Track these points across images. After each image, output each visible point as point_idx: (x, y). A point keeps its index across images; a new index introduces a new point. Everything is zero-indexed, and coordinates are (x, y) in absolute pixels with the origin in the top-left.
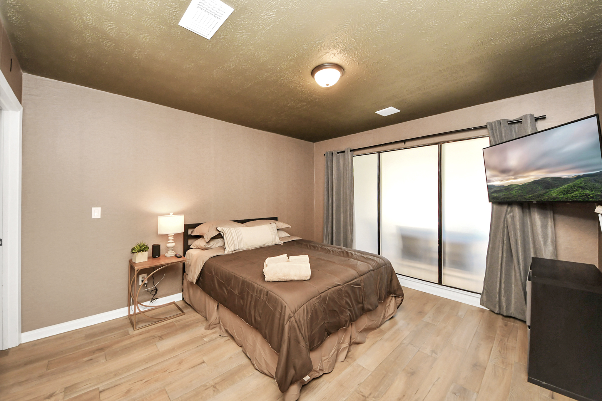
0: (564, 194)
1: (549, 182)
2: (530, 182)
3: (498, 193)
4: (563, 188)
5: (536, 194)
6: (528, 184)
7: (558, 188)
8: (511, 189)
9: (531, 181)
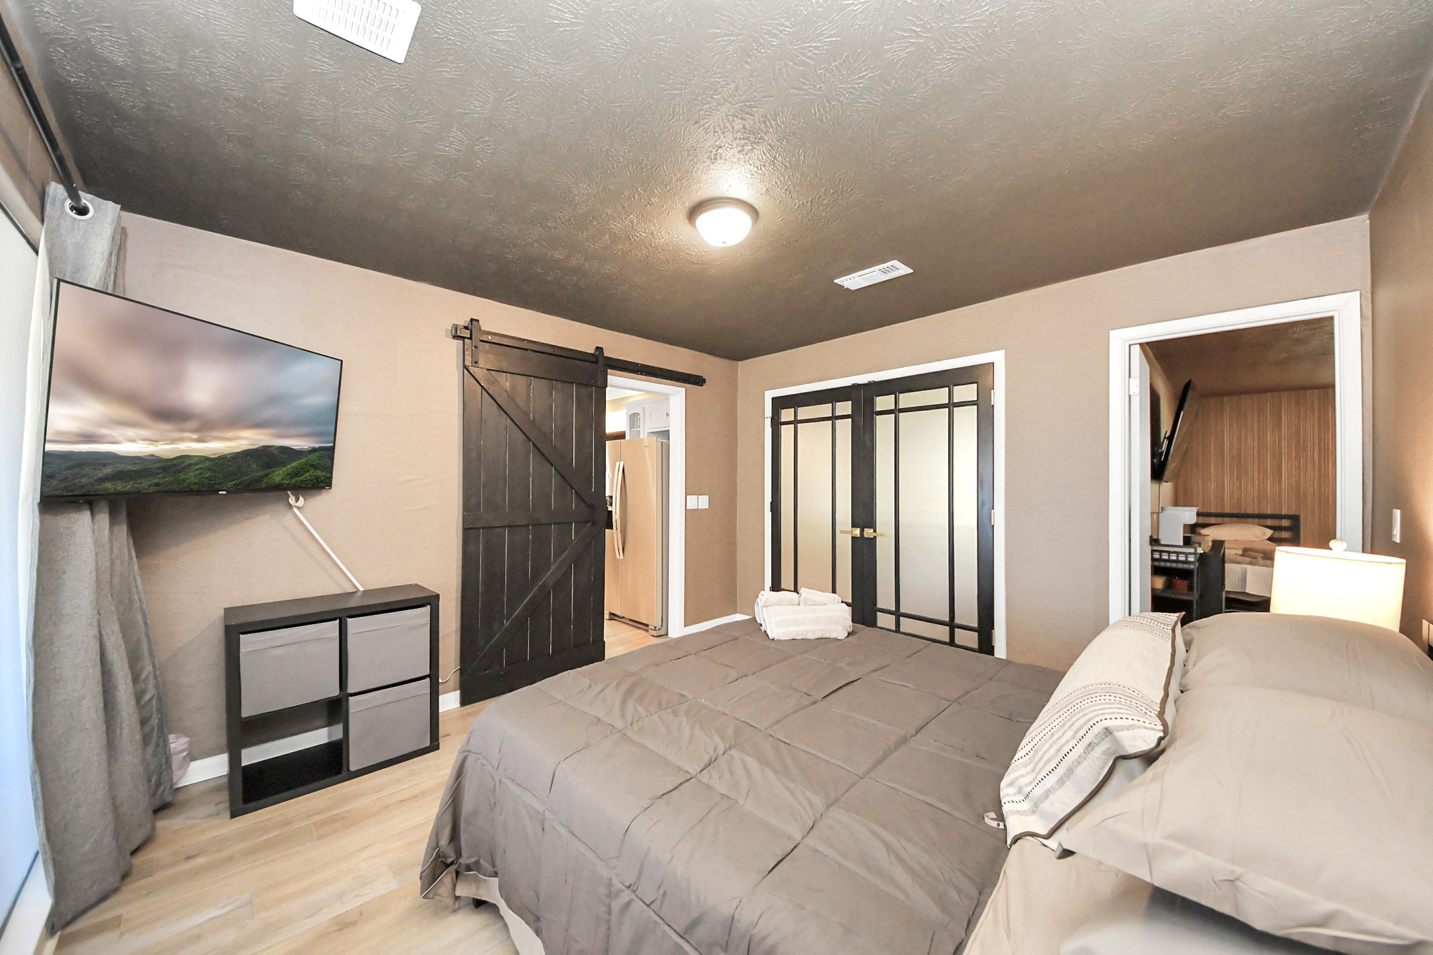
0: (292, 478)
1: (274, 454)
2: (238, 453)
3: (131, 480)
4: (292, 467)
5: (246, 478)
6: (233, 458)
7: (285, 466)
8: (184, 468)
9: (240, 450)
